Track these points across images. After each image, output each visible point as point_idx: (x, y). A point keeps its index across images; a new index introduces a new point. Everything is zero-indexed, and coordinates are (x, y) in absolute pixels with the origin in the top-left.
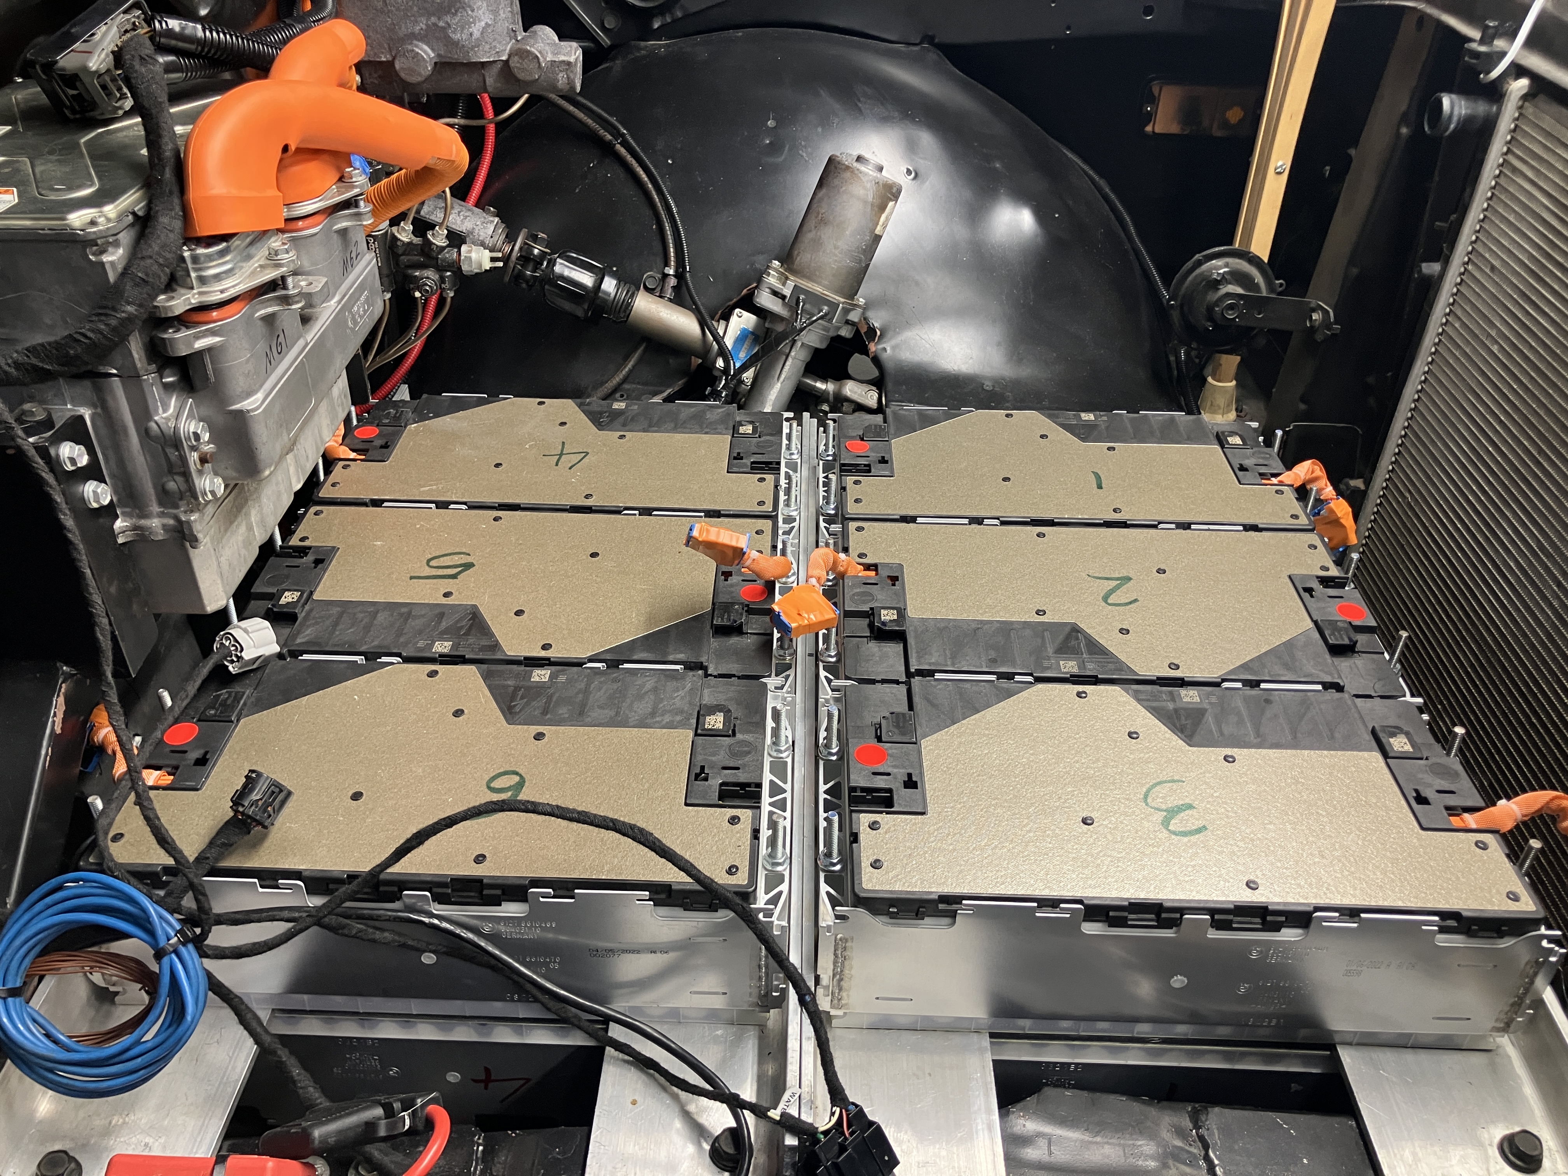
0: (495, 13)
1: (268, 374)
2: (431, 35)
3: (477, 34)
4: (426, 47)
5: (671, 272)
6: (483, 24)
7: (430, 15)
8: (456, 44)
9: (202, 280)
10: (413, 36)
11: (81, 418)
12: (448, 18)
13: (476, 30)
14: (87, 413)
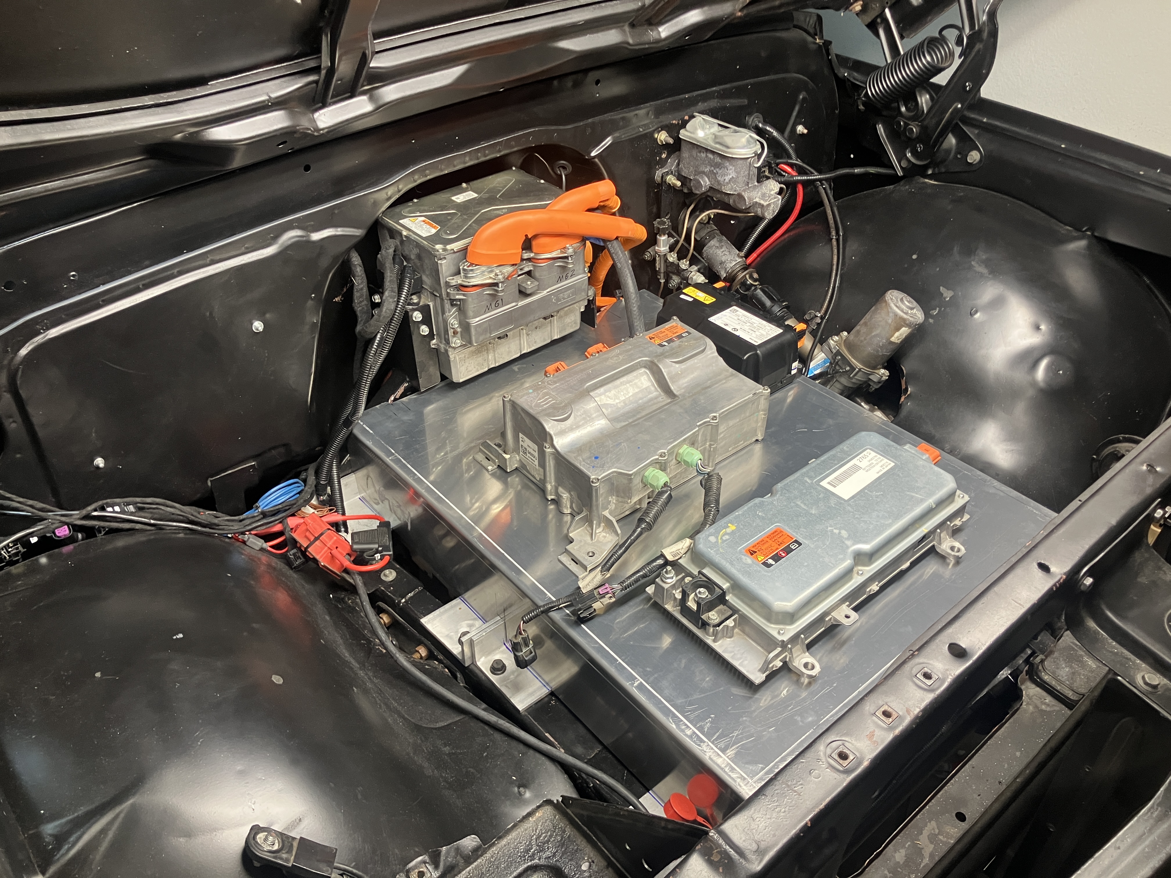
0: (738, 173)
1: (485, 313)
2: (712, 175)
3: (727, 180)
4: (707, 179)
5: (819, 315)
6: (731, 177)
7: (711, 166)
8: (718, 182)
9: (466, 277)
10: (703, 173)
11: (429, 306)
12: (718, 170)
13: (727, 179)
14: (431, 305)
